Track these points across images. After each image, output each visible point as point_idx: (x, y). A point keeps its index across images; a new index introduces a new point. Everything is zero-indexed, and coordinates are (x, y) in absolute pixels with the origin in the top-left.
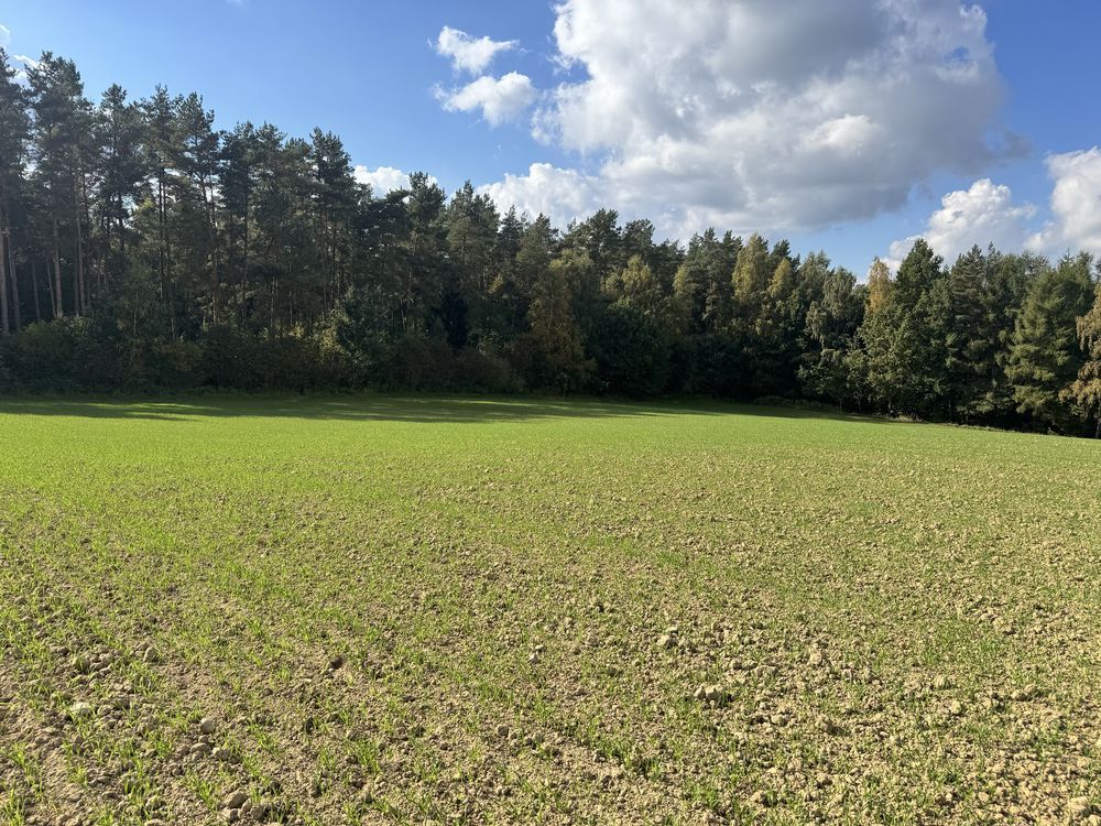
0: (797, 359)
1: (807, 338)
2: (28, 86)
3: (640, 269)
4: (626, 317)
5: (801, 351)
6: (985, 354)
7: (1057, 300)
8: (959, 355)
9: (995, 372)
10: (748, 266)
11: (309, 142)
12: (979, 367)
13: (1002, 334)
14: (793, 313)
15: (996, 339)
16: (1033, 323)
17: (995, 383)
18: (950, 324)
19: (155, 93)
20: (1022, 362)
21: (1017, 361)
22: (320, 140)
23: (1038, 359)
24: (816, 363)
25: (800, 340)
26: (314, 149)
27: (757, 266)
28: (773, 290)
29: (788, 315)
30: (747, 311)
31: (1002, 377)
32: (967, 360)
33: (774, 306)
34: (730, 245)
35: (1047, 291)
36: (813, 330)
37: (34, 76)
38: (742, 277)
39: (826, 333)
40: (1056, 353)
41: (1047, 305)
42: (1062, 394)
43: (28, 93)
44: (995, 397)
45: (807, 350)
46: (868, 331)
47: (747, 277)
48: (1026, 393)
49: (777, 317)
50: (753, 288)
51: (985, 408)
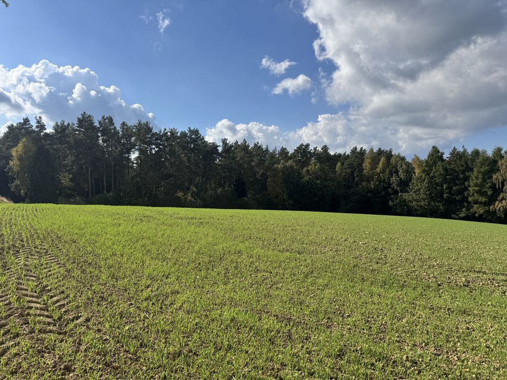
0: (388, 198)
1: (393, 189)
2: (99, 126)
3: (315, 165)
4: (306, 184)
5: (390, 194)
6: (460, 192)
7: (486, 168)
8: (450, 193)
9: (465, 199)
10: (369, 160)
11: (187, 132)
12: (458, 198)
13: (466, 183)
14: (386, 179)
15: (465, 186)
16: (477, 178)
17: (466, 204)
18: (445, 181)
19: (138, 122)
20: (475, 195)
21: (473, 195)
22: (190, 131)
23: (480, 193)
24: (396, 199)
25: (390, 190)
26: (189, 134)
27: (372, 160)
28: (378, 170)
29: (384, 180)
30: (369, 179)
31: (468, 202)
32: (453, 195)
33: (380, 176)
34: (362, 152)
35: (482, 164)
36: (395, 186)
37: (100, 123)
38: (367, 164)
39: (401, 186)
40: (487, 190)
41: (482, 170)
42: (491, 207)
43: (98, 127)
44: (467, 210)
45: (393, 194)
46: (415, 184)
47: (368, 165)
48: (477, 208)
49: (380, 181)
50: (371, 169)
51: (462, 215)
